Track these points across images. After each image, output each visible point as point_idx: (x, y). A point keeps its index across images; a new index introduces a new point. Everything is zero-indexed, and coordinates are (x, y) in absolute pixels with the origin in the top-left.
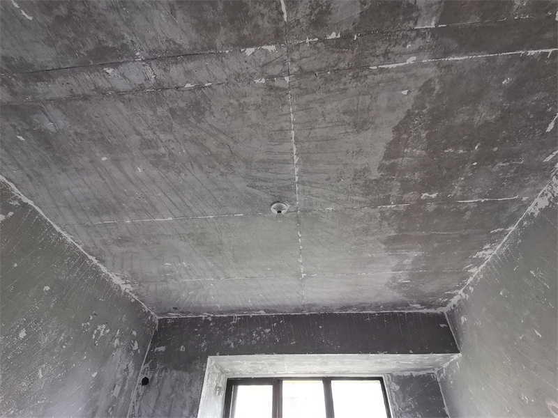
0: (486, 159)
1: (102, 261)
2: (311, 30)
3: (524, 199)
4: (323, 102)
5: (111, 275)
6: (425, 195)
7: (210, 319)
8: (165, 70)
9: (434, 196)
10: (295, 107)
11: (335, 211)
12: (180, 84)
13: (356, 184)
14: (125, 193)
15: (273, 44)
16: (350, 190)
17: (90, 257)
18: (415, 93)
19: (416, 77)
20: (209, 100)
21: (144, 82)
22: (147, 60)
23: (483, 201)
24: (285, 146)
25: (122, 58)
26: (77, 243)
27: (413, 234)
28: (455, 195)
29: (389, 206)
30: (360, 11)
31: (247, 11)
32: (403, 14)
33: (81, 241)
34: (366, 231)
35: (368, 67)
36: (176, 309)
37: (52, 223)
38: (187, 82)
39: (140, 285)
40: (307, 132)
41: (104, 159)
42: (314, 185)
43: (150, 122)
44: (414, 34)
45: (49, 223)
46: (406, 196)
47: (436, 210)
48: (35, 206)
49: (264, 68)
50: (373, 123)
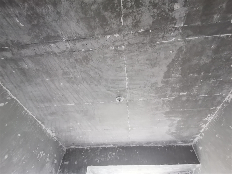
0: (206, 78)
1: (43, 123)
2: (133, 29)
3: (224, 95)
4: (138, 56)
5: (46, 129)
6: (181, 93)
7: (89, 149)
8: (74, 44)
9: (185, 94)
10: (126, 58)
11: (143, 100)
12: (80, 50)
13: (152, 89)
14: (55, 93)
15: (118, 34)
16: (149, 91)
17: (38, 121)
18: (175, 52)
19: (175, 46)
20: (92, 56)
21: (66, 49)
22: (67, 41)
23: (206, 96)
24: (122, 74)
25: (57, 40)
26: (33, 115)
27: (177, 110)
28: (194, 93)
29: (166, 98)
30: (152, 21)
31: (108, 22)
32: (170, 22)
33: (35, 114)
34: (157, 109)
35: (156, 42)
36: (74, 144)
37: (23, 107)
38: (83, 49)
39: (59, 133)
40: (131, 68)
41: (47, 80)
42: (134, 89)
43: (67, 65)
44: (174, 29)
45: (22, 106)
46: (173, 94)
47: (186, 100)
48: (17, 100)
49: (114, 43)
50: (158, 64)
